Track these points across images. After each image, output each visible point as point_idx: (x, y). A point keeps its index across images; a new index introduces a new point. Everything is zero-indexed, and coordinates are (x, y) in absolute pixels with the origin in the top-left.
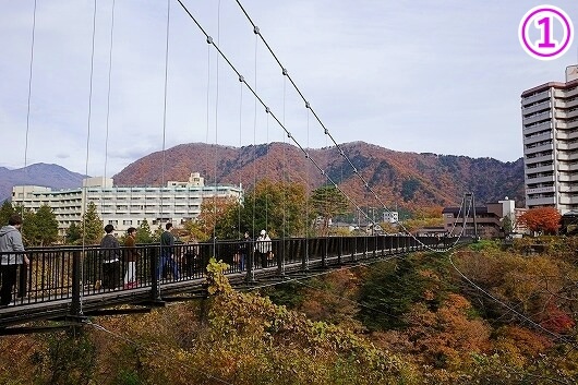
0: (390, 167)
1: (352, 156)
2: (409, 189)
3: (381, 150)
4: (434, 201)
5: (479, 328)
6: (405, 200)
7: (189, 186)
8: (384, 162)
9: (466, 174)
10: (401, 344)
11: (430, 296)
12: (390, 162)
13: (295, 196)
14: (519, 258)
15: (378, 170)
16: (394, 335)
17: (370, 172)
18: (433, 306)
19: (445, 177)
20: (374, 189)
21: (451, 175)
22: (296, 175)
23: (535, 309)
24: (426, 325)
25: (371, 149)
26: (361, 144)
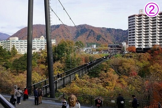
0: (93, 31)
1: (83, 28)
2: (98, 38)
3: (91, 27)
4: (105, 41)
5: (116, 76)
6: (98, 41)
7: (40, 39)
8: (92, 30)
9: (114, 33)
10: (98, 81)
11: (105, 69)
12: (94, 30)
13: (71, 44)
14: (126, 59)
15: (90, 32)
16: (97, 79)
17: (88, 33)
18: (106, 71)
19: (108, 34)
20: (89, 37)
21: (110, 34)
22: (68, 34)
23: (129, 72)
24: (104, 76)
25: (88, 26)
26: (86, 25)
